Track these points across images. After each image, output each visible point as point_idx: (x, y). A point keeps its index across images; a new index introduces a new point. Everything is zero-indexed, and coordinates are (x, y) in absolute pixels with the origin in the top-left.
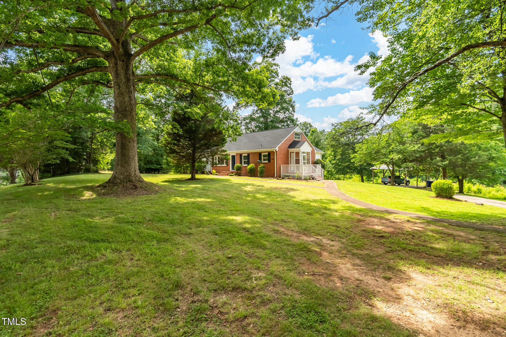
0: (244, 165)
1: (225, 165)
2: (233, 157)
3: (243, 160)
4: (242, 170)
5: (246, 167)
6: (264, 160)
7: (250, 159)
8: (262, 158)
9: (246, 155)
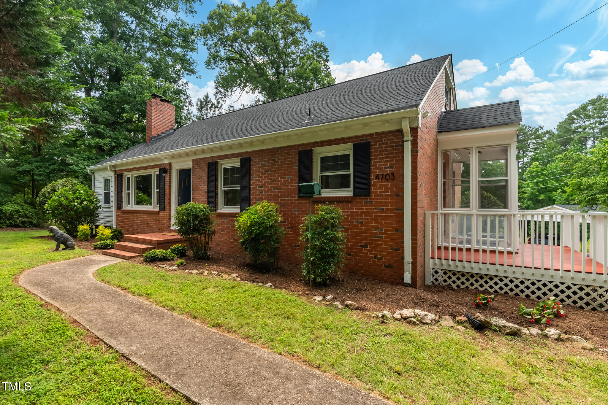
0: (224, 209)
1: (153, 207)
2: (185, 175)
3: (221, 189)
4: (213, 233)
5: (234, 216)
6: (326, 183)
7: (255, 181)
8: (317, 174)
9: (235, 163)
